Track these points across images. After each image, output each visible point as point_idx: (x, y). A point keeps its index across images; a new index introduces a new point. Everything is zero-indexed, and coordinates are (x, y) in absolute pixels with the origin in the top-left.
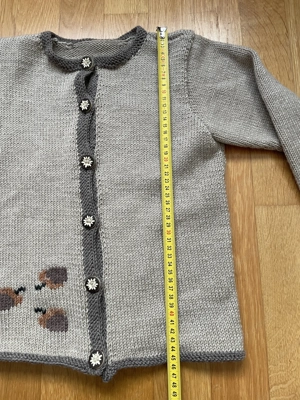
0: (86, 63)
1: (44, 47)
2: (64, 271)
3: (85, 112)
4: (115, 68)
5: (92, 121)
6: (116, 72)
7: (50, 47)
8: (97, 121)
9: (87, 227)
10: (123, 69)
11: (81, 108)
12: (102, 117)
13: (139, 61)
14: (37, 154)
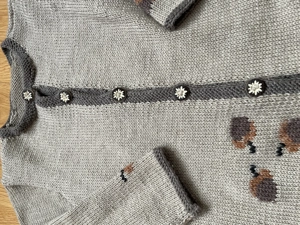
0: (28, 96)
2: (235, 120)
3: (71, 98)
4: (35, 70)
5: (80, 91)
6: (38, 69)
8: (81, 87)
9: (187, 95)
10: (37, 62)
11: (68, 102)
12: (78, 81)
13: (30, 46)
14: (109, 147)
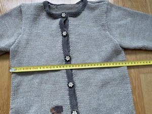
0: (63, 15)
1: (45, 8)
3: (65, 36)
5: (68, 40)
6: (76, 18)
7: (47, 8)
8: (70, 40)
9: (70, 87)
10: (79, 17)
11: (63, 35)
12: (72, 38)
13: (85, 13)
